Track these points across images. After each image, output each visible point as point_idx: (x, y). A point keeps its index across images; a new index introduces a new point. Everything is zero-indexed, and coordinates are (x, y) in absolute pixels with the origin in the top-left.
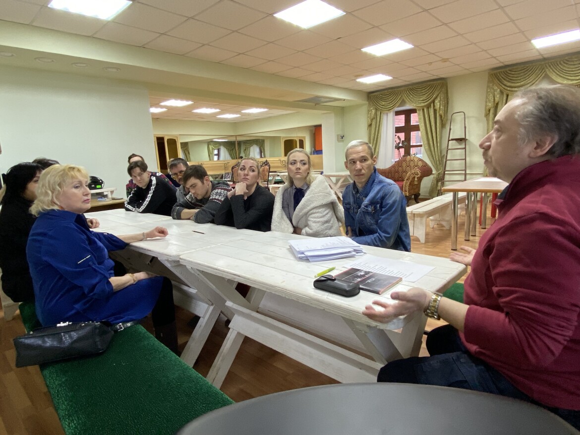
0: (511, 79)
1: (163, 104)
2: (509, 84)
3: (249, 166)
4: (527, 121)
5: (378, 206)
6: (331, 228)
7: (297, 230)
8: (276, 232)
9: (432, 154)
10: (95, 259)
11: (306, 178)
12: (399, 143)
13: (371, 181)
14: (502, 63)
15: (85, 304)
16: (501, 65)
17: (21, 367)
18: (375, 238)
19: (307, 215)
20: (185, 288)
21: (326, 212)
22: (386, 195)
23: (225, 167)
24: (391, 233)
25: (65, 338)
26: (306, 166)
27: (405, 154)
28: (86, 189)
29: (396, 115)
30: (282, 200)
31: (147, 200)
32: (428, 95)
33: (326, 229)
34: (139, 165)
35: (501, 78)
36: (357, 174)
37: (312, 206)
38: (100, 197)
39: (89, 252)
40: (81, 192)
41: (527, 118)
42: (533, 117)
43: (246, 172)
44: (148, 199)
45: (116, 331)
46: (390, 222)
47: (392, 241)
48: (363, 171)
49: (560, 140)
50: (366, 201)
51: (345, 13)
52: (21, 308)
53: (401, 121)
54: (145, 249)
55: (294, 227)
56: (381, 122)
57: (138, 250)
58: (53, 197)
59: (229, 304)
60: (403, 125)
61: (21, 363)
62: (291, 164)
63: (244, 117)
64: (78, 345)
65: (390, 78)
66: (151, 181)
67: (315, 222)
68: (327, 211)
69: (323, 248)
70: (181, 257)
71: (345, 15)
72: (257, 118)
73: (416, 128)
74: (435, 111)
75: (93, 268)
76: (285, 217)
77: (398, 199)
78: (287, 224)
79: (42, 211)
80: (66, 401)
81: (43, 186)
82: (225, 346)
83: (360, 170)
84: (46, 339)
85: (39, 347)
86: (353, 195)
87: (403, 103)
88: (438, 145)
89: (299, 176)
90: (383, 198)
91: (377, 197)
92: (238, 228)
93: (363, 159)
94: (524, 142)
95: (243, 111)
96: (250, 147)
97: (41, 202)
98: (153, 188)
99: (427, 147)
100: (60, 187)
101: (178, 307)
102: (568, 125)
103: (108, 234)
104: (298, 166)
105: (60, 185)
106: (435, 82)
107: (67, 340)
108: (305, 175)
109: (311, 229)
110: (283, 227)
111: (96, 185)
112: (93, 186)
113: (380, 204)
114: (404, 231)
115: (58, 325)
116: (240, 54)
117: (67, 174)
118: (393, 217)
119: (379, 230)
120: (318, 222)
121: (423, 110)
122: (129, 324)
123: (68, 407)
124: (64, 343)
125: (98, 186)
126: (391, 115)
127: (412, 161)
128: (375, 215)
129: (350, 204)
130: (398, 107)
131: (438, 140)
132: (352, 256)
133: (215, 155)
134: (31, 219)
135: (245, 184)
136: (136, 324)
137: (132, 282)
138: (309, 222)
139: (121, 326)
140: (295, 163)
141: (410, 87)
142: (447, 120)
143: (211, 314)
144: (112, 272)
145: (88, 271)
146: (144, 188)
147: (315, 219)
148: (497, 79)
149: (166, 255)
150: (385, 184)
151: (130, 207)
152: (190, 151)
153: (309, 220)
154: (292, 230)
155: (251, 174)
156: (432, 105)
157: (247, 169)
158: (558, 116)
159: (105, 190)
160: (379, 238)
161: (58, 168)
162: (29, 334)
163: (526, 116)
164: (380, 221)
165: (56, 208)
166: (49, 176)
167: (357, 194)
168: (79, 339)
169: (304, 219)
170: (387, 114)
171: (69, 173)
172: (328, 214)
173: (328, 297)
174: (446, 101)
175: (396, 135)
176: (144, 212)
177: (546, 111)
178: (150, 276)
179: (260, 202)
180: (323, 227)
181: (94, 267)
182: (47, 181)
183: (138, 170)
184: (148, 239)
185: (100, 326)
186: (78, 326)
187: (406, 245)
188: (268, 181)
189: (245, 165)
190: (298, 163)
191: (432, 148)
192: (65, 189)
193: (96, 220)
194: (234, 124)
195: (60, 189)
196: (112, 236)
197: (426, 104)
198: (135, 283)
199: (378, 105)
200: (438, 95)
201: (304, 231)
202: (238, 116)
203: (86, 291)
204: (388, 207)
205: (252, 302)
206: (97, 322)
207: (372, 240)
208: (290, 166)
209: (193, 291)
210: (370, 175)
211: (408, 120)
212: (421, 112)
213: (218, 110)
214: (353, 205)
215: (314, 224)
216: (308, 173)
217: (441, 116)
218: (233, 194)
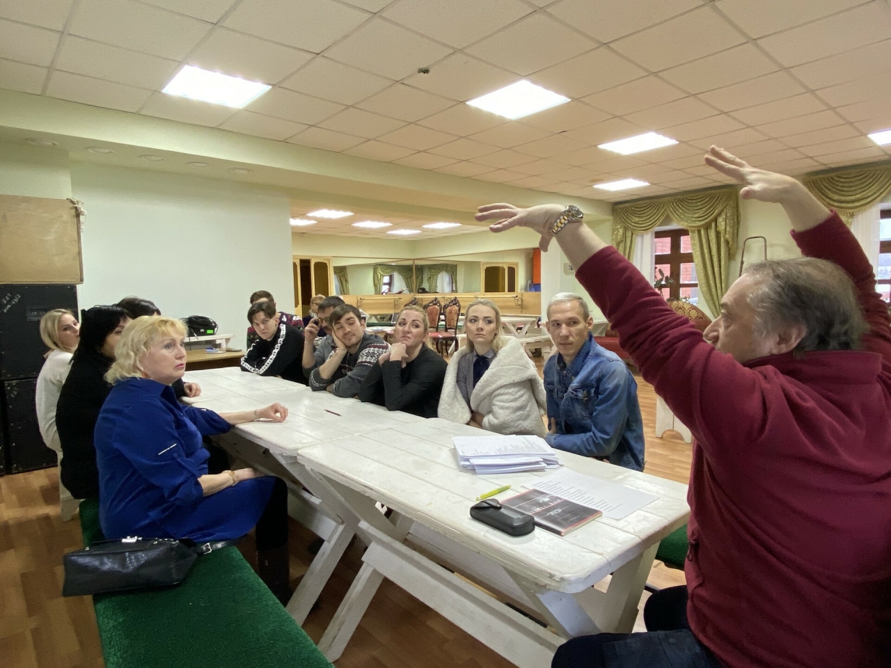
0: (839, 190)
1: (310, 214)
2: (836, 197)
3: (411, 320)
4: (763, 307)
5: (593, 391)
6: (527, 417)
7: (476, 419)
8: (445, 420)
9: (713, 299)
10: (183, 449)
11: (492, 341)
12: (661, 280)
13: (583, 354)
14: (825, 165)
15: (164, 511)
16: (822, 168)
17: (67, 596)
18: (587, 439)
19: (492, 396)
20: (306, 495)
21: (519, 394)
22: (603, 376)
23: (395, 305)
24: (612, 434)
25: (130, 559)
26: (493, 326)
27: (671, 295)
28: (180, 350)
29: (656, 237)
30: (456, 371)
31: (271, 357)
32: (707, 210)
33: (519, 420)
34: (264, 308)
35: (823, 187)
36: (562, 342)
37: (499, 383)
38: (209, 346)
39: (174, 439)
40: (173, 353)
41: (762, 302)
42: (771, 303)
43: (406, 328)
44: (273, 357)
45: (201, 554)
46: (611, 417)
47: (614, 445)
48: (571, 339)
49: (810, 334)
50: (575, 382)
51: (570, 100)
52: (81, 505)
53: (665, 246)
54: (254, 436)
55: (472, 412)
56: (632, 248)
57: (243, 435)
58: (135, 361)
59: (364, 525)
60: (668, 252)
61: (70, 590)
62: (471, 321)
63: (425, 233)
64: (143, 571)
65: (646, 184)
66: (279, 330)
67: (502, 408)
68: (522, 392)
69: (498, 454)
70: (299, 452)
71: (569, 102)
72: (445, 235)
73: (688, 258)
74: (718, 234)
75: (177, 462)
76: (460, 396)
77: (622, 383)
78: (463, 408)
79: (119, 378)
80: (119, 651)
81: (124, 345)
82: (355, 588)
83: (567, 337)
84: (106, 560)
85: (95, 570)
86: (559, 373)
87: (667, 220)
88: (723, 286)
89: (480, 339)
90: (599, 380)
91: (592, 378)
92: (390, 410)
93: (572, 322)
94: (762, 334)
95: (425, 226)
96: (437, 275)
97: (120, 367)
98: (281, 340)
99: (705, 289)
100: (146, 348)
101: (292, 520)
102: (818, 314)
103: (207, 410)
104: (480, 326)
105: (146, 344)
106: (717, 191)
107: (133, 562)
108: (490, 338)
109: (496, 418)
110: (455, 411)
111: (206, 330)
112: (202, 330)
113: (595, 387)
114: (634, 430)
115: (124, 540)
116: (419, 152)
117: (157, 330)
118: (615, 410)
119: (593, 428)
120: (507, 408)
121: (699, 232)
122: (219, 545)
123: (121, 660)
124: (128, 567)
125: (209, 331)
126: (648, 237)
127: (680, 308)
128: (588, 404)
129: (553, 384)
130: (659, 226)
131: (723, 278)
132: (542, 470)
133: (385, 284)
134: (106, 388)
135: (404, 345)
136: (229, 545)
137: (231, 483)
138: (493, 407)
139: (208, 547)
140: (475, 321)
141: (678, 197)
142: (737, 248)
143: (340, 535)
144: (206, 466)
145: (171, 465)
146: (269, 340)
147: (502, 404)
148: (818, 188)
149: (280, 447)
150: (603, 359)
151: (247, 366)
152: (349, 279)
153: (495, 405)
154: (467, 416)
155: (415, 330)
156: (713, 225)
157: (408, 324)
158: (803, 302)
159: (219, 336)
160: (593, 440)
161: (146, 322)
162: (83, 550)
163: (761, 300)
164: (594, 414)
165: (138, 375)
166: (133, 332)
167: (563, 370)
168: (148, 563)
169: (486, 401)
170: (642, 236)
171: (159, 329)
172: (524, 396)
173: (487, 534)
174: (736, 220)
175: (656, 268)
176: (266, 374)
177: (787, 295)
178: (258, 475)
179: (424, 373)
180: (513, 416)
181: (179, 460)
182: (130, 338)
183: (261, 315)
184: (261, 419)
185: (178, 546)
186: (149, 544)
187: (636, 452)
188: (456, 329)
189: (407, 319)
190: (481, 322)
191: (714, 290)
192: (152, 349)
193: (196, 385)
194: (412, 243)
195: (145, 350)
196: (212, 413)
197: (703, 222)
198: (235, 484)
199: (628, 222)
200: (723, 210)
201: (486, 420)
202: (418, 232)
203: (166, 494)
204: (606, 393)
205: (397, 525)
206: (175, 541)
207: (583, 441)
208: (469, 324)
209: (315, 500)
210: (582, 344)
211: (675, 246)
212: (696, 235)
213: (388, 224)
214: (557, 386)
215: (501, 411)
216: (496, 335)
217: (727, 242)
218: (386, 359)
